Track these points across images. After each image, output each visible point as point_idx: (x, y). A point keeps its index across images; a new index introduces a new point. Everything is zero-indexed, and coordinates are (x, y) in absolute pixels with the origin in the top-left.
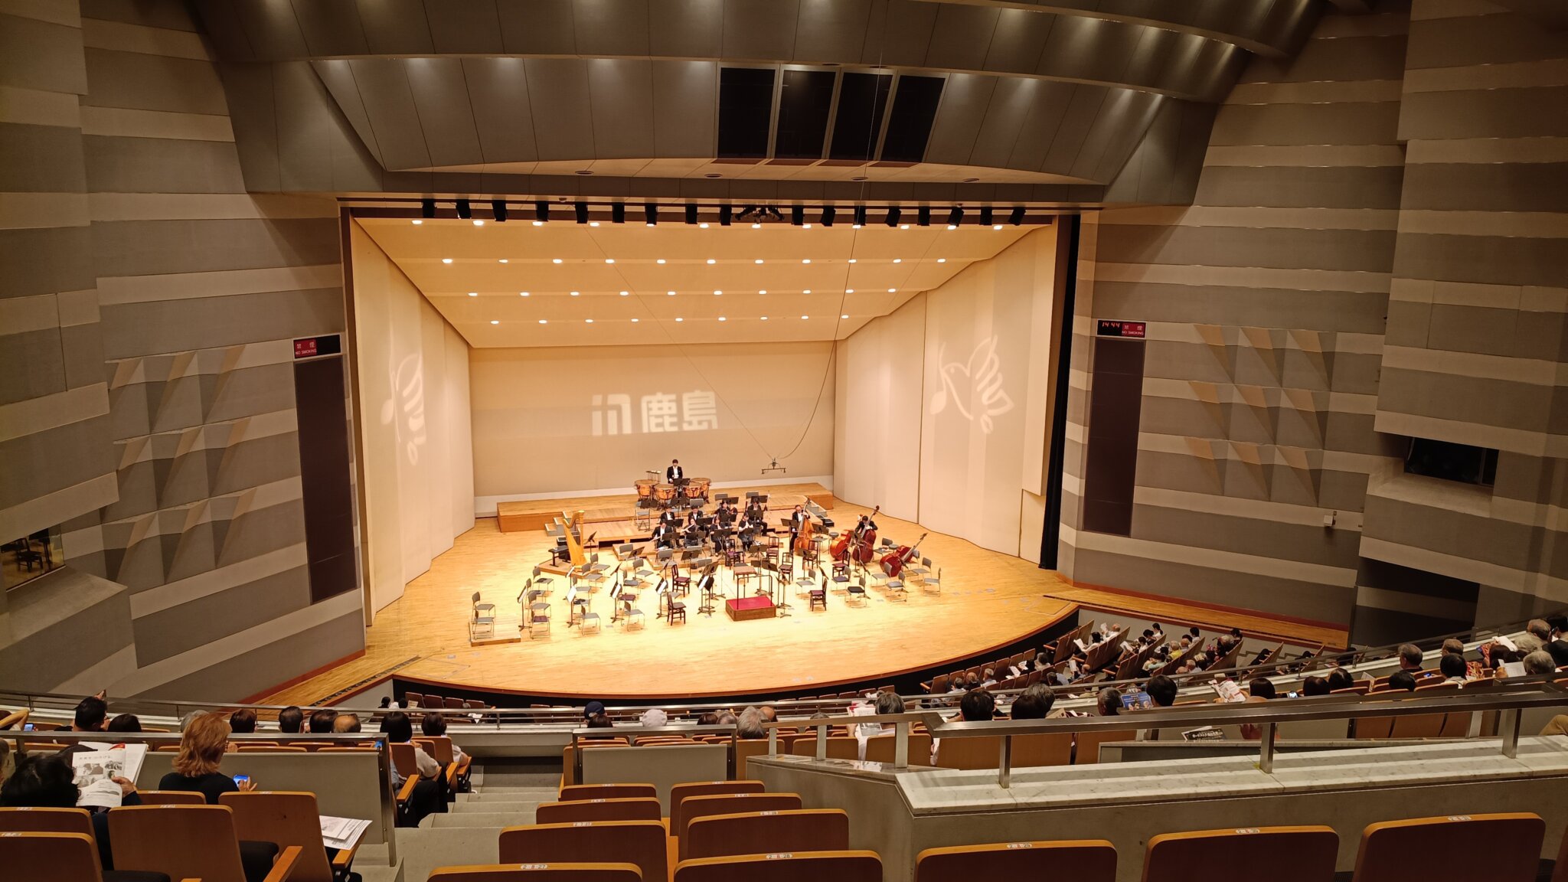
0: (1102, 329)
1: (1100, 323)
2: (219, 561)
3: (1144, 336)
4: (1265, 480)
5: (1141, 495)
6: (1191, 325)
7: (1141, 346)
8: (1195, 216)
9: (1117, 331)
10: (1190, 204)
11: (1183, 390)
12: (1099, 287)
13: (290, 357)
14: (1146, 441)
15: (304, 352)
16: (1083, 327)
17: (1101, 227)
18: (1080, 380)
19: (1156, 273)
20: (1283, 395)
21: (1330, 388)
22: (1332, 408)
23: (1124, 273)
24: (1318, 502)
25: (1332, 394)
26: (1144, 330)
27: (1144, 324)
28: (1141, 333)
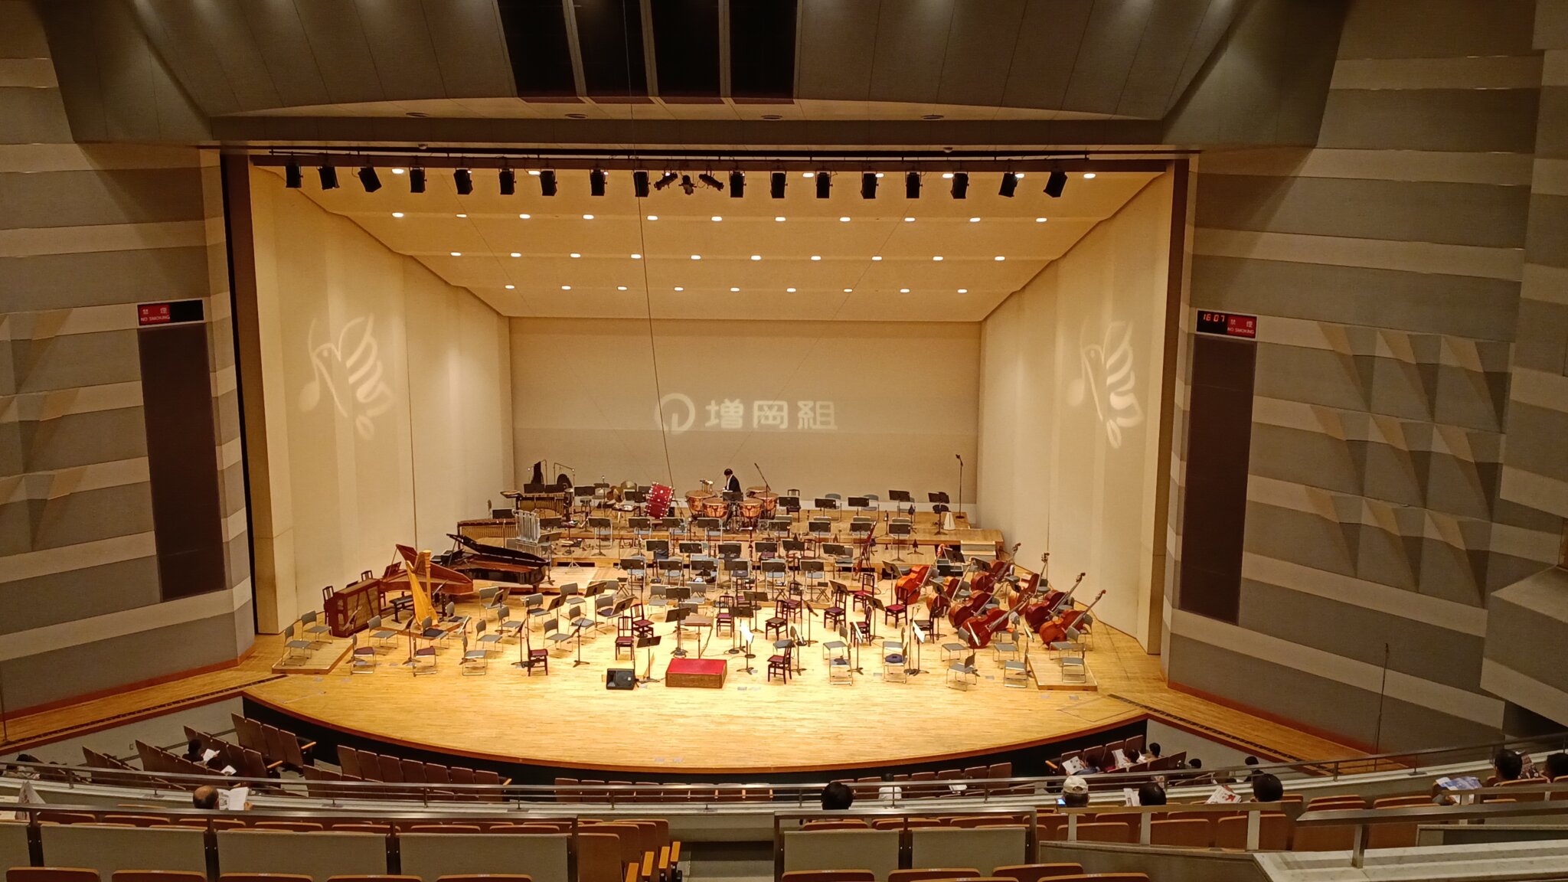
1: (1201, 314)
2: (35, 543)
3: (1253, 335)
4: (1411, 559)
5: (1251, 566)
6: (1315, 323)
7: (1252, 347)
8: (1319, 164)
9: (1222, 327)
10: (1313, 146)
11: (1306, 418)
12: (1198, 263)
13: (133, 321)
14: (1257, 488)
15: (153, 318)
17: (1202, 176)
18: (1180, 394)
19: (1270, 246)
20: (1436, 434)
23: (1231, 244)
26: (1254, 328)
27: (1254, 319)
28: (1250, 332)
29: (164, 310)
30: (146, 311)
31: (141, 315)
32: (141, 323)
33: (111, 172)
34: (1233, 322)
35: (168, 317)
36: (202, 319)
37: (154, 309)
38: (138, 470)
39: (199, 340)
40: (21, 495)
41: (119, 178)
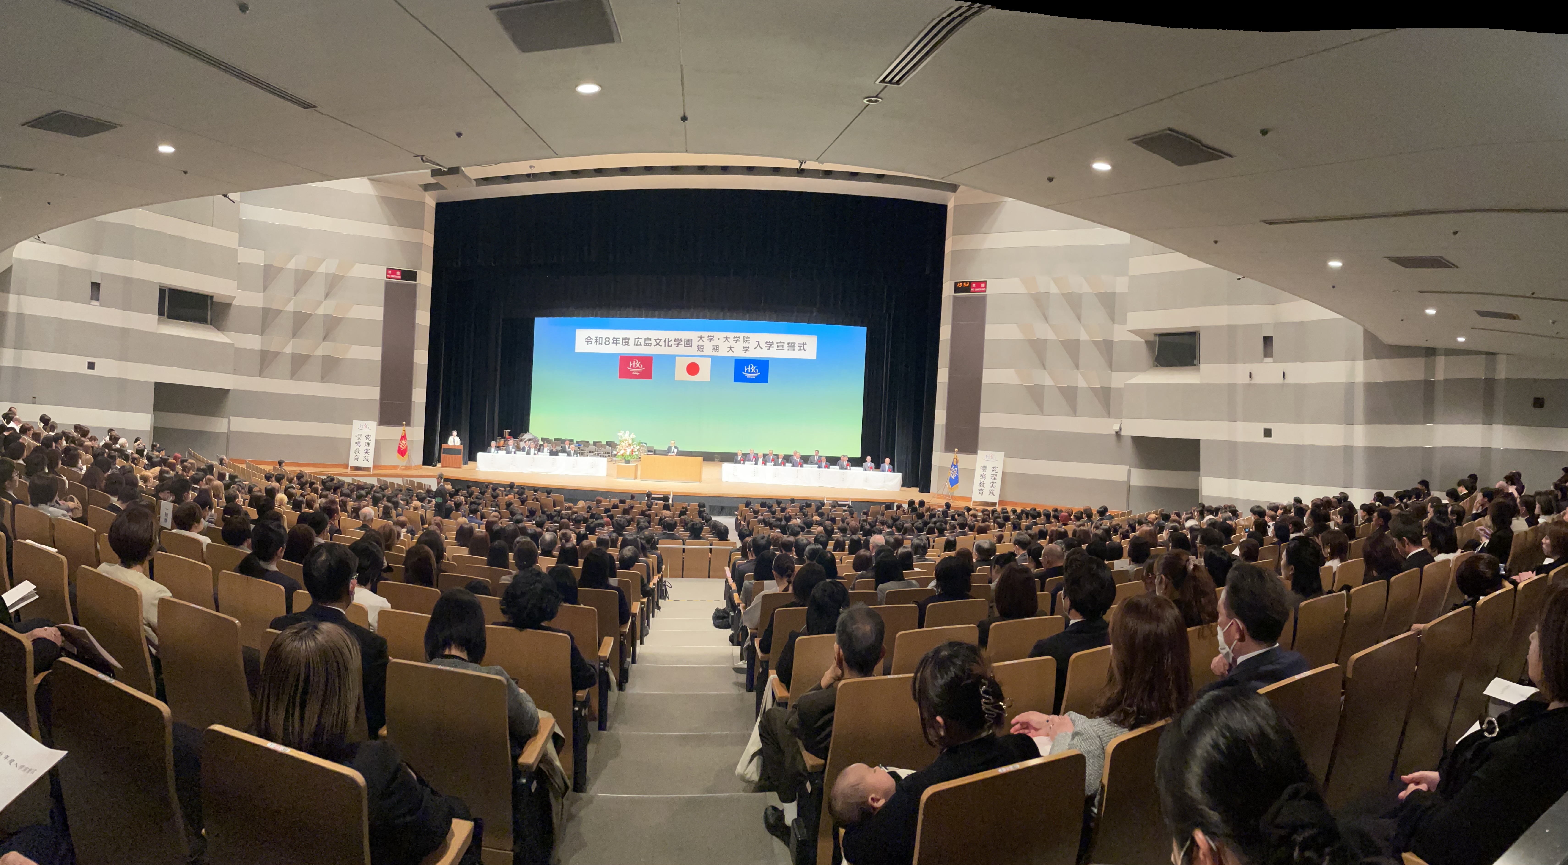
0: (957, 289)
1: (956, 284)
2: (324, 378)
3: (985, 291)
4: (1071, 399)
5: (986, 420)
6: (1017, 280)
7: (984, 299)
9: (968, 289)
11: (1013, 332)
12: (955, 255)
13: (383, 276)
14: (989, 376)
15: (393, 276)
17: (957, 207)
20: (1082, 330)
21: (1114, 321)
22: (1116, 337)
23: (972, 242)
24: (1109, 414)
25: (1116, 326)
26: (985, 287)
27: (985, 282)
28: (983, 289)
29: (398, 273)
30: (390, 272)
31: (387, 273)
32: (387, 278)
33: (382, 197)
34: (974, 285)
35: (400, 277)
36: (416, 281)
37: (394, 271)
38: (375, 354)
39: (412, 293)
40: (319, 352)
41: (387, 201)
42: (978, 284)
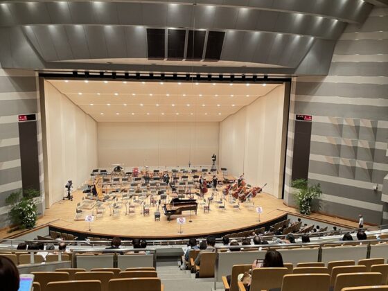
0: (297, 118)
1: (297, 115)
4: (353, 172)
5: (310, 176)
6: (327, 117)
7: (310, 124)
8: (329, 79)
9: (303, 119)
10: (327, 75)
11: (324, 139)
12: (297, 103)
14: (312, 157)
16: (292, 117)
17: (297, 83)
18: (291, 135)
19: (315, 99)
20: (359, 143)
21: (376, 141)
22: (376, 147)
23: (305, 98)
24: (371, 181)
29: (25, 117)
31: (19, 118)
34: (306, 117)
36: (35, 119)
39: (35, 125)
42: (308, 117)
